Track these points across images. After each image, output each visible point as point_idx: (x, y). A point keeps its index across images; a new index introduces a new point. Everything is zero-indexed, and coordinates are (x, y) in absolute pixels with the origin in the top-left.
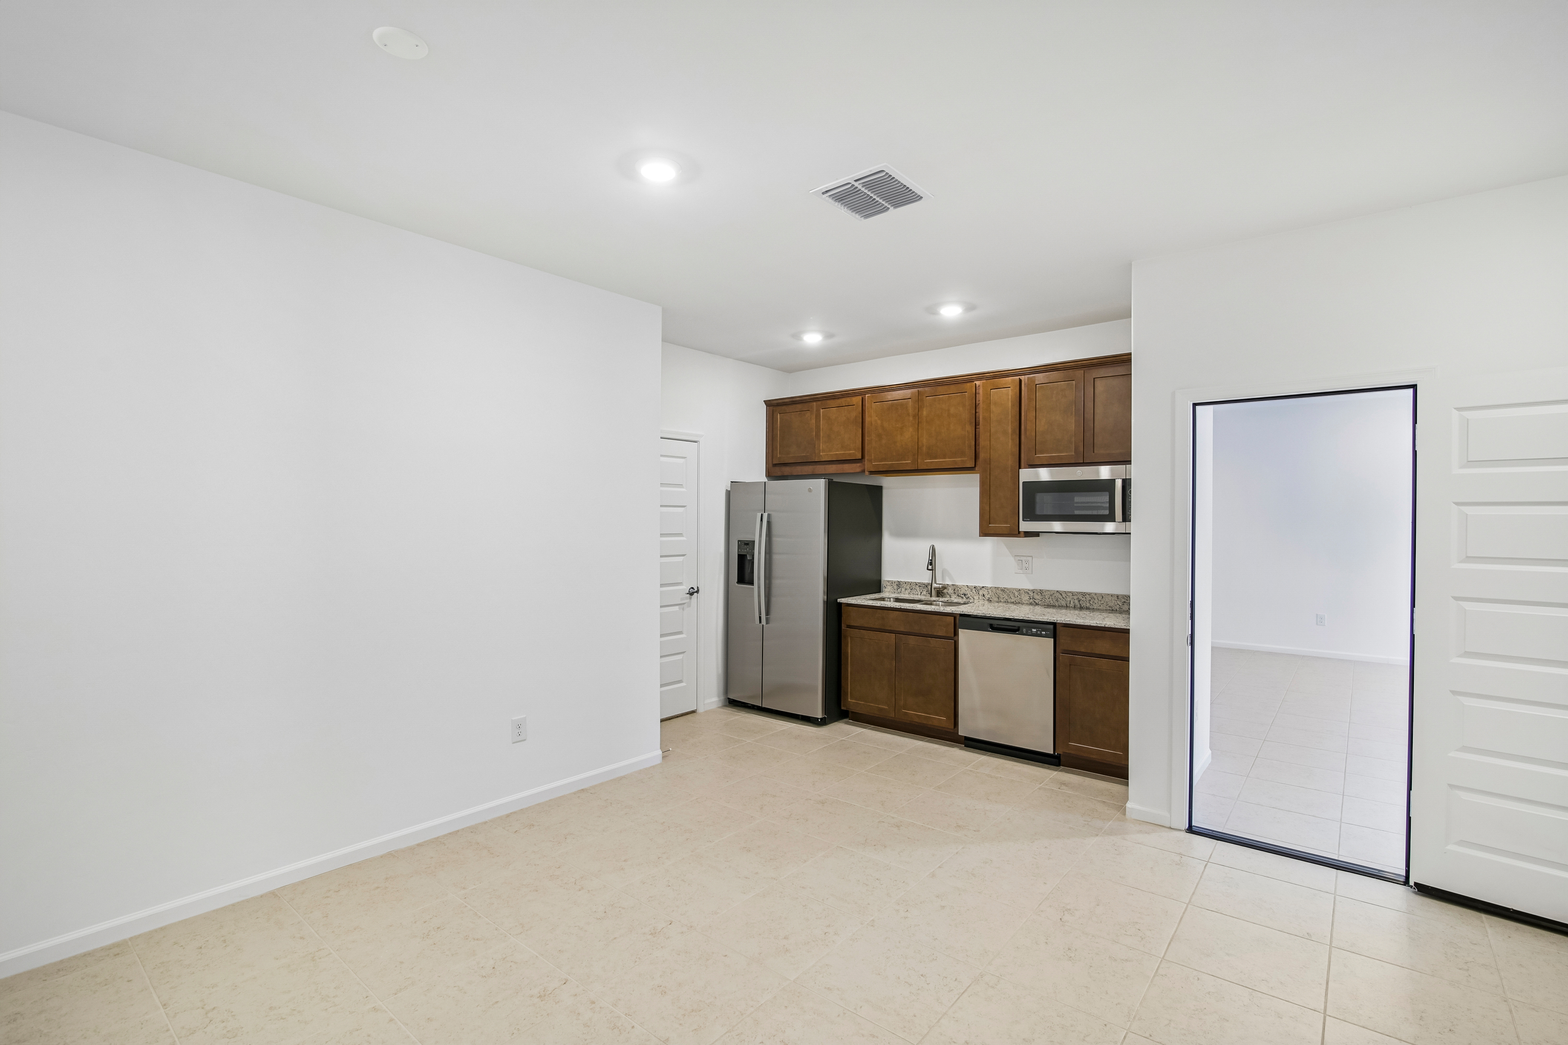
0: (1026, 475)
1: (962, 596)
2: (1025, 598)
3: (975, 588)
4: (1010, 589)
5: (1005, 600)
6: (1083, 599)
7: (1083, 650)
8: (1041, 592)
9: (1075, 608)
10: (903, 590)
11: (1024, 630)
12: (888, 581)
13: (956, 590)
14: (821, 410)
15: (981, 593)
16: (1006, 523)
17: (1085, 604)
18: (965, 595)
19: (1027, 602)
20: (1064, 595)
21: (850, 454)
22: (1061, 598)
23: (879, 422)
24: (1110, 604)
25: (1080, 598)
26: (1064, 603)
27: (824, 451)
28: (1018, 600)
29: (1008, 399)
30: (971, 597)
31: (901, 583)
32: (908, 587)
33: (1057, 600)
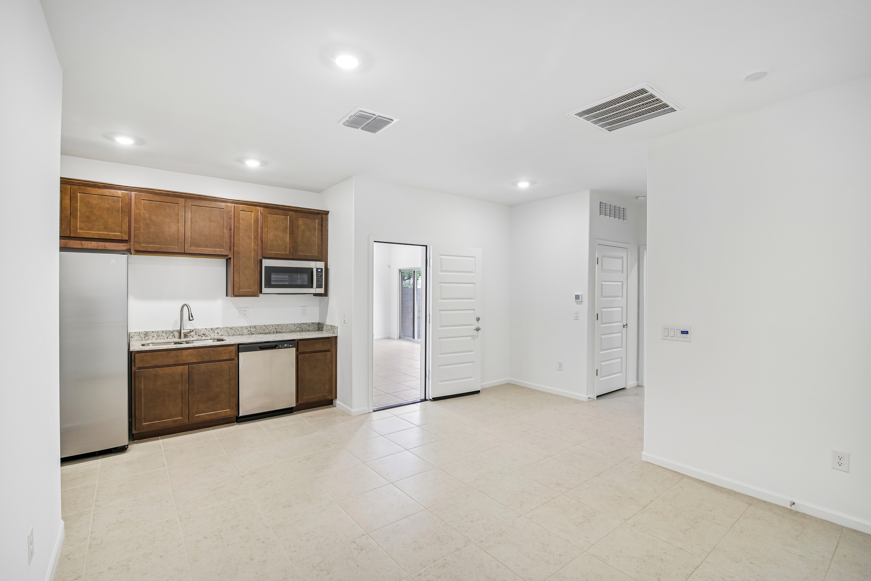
0: (267, 263)
1: (202, 335)
2: (245, 331)
3: (211, 329)
4: (236, 327)
5: (232, 334)
6: (278, 328)
7: (310, 351)
8: (255, 327)
9: (274, 333)
10: (151, 337)
11: (280, 346)
12: (135, 333)
13: (197, 332)
14: (79, 194)
15: (216, 332)
16: (250, 288)
17: (279, 330)
18: (204, 334)
19: (246, 333)
20: (268, 327)
21: (116, 236)
22: (266, 328)
23: (147, 215)
24: (291, 329)
25: (276, 327)
26: (268, 331)
27: (81, 229)
28: (241, 333)
29: (251, 218)
30: (208, 335)
31: (149, 333)
32: (155, 335)
33: (264, 330)
